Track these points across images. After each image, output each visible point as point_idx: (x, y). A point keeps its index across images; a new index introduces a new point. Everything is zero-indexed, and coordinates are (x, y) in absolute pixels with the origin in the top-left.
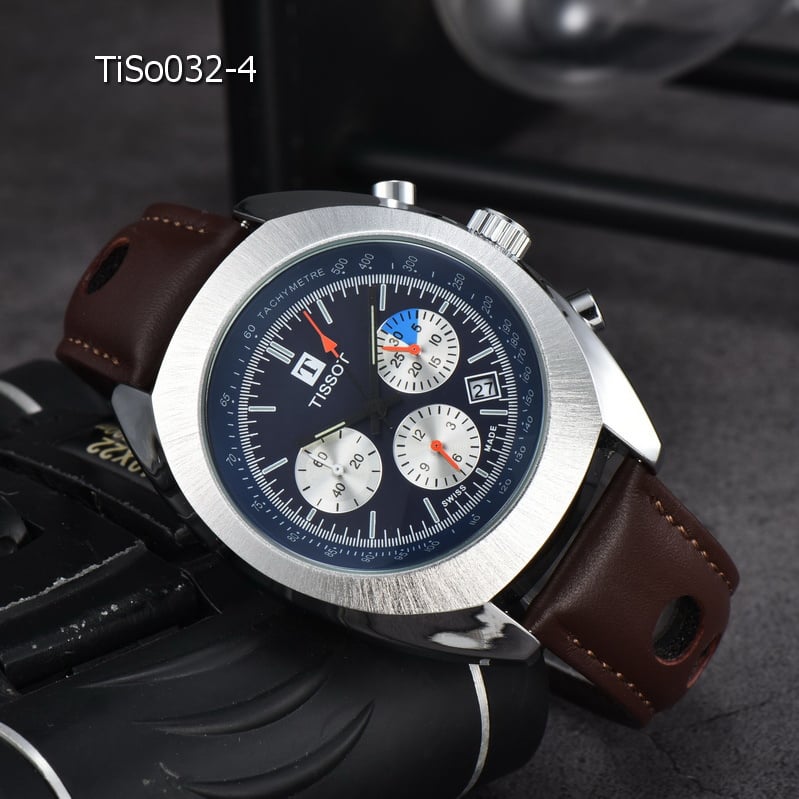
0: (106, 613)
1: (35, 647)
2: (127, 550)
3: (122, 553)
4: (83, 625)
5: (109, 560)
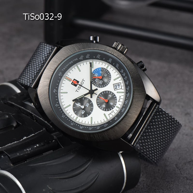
0: (36, 146)
1: (18, 154)
2: (41, 131)
4: (30, 149)
5: (37, 133)
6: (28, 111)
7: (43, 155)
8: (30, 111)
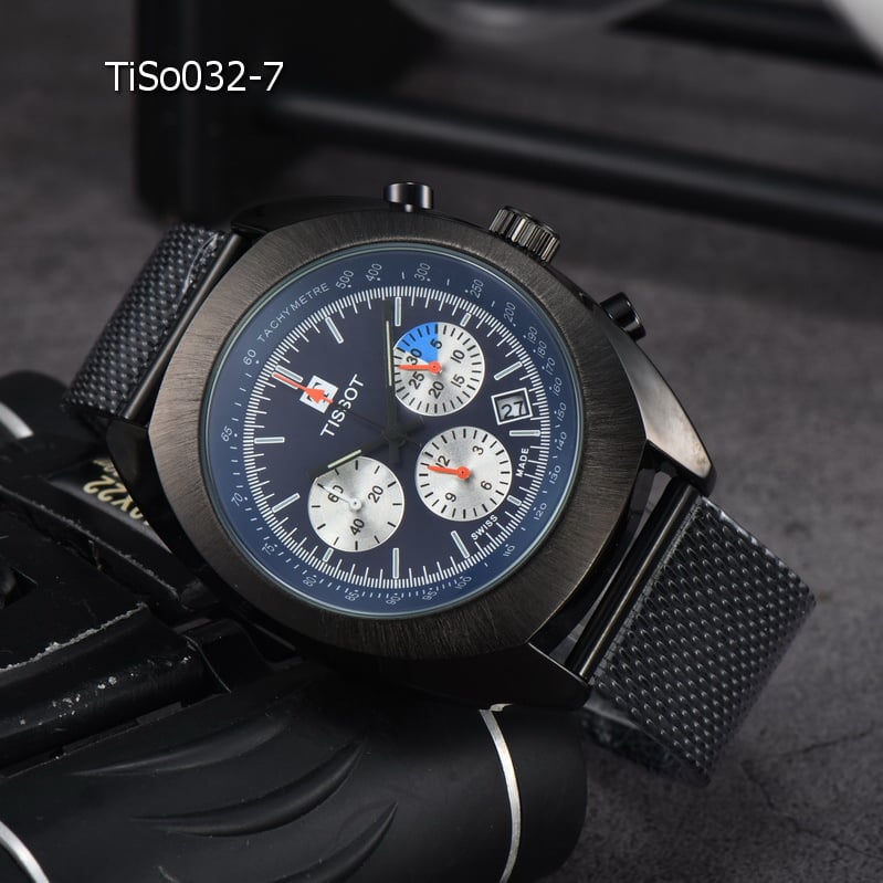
0: (103, 687)
1: (23, 722)
2: (129, 613)
3: (122, 616)
4: (78, 699)
5: (107, 625)
6: (65, 524)
7: (137, 724)
8: (76, 522)
